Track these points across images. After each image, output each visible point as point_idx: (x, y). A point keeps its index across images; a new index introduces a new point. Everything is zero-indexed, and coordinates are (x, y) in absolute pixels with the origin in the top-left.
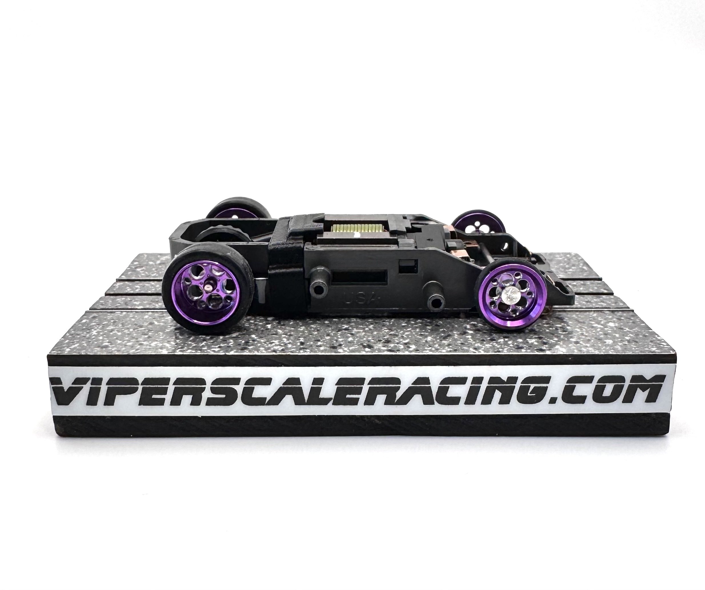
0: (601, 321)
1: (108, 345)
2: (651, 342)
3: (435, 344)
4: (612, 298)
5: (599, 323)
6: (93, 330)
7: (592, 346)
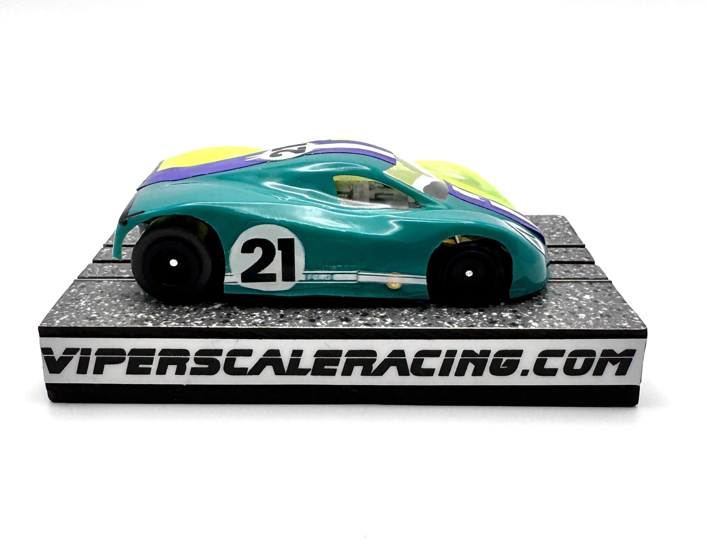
0: (578, 293)
1: (96, 317)
2: (624, 316)
3: (411, 317)
4: (592, 268)
5: (575, 296)
6: (81, 300)
7: (565, 321)
